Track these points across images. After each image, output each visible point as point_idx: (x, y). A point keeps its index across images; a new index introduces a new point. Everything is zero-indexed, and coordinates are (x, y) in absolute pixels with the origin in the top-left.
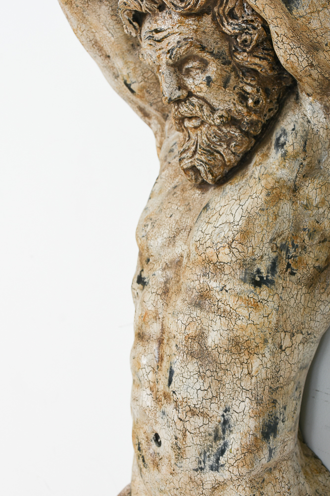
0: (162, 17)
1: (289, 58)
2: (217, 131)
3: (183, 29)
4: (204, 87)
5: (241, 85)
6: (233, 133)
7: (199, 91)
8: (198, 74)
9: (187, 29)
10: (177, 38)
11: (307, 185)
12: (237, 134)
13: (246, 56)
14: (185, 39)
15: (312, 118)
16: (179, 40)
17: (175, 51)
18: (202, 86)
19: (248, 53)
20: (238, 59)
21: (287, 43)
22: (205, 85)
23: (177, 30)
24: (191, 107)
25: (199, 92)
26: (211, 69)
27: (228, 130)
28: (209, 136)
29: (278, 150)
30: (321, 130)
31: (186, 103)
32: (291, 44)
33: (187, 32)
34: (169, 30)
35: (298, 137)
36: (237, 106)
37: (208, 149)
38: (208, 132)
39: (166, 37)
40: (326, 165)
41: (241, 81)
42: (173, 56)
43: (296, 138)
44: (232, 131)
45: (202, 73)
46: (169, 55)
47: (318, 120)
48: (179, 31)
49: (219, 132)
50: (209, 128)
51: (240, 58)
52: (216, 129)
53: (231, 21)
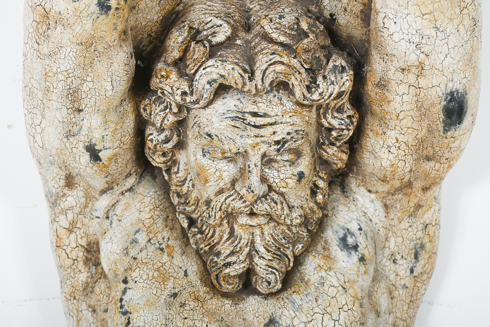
0: (267, 100)
1: (396, 163)
2: (287, 231)
3: (296, 119)
4: (292, 182)
5: (315, 179)
6: (301, 233)
7: (285, 186)
8: (285, 166)
9: (300, 120)
10: (289, 129)
11: (376, 289)
12: (305, 234)
13: (336, 151)
14: (296, 131)
15: (374, 216)
16: (289, 131)
17: (288, 144)
18: (289, 181)
19: (338, 147)
20: (327, 153)
21: (403, 149)
22: (295, 181)
23: (288, 120)
24: (273, 204)
25: (283, 187)
26: (303, 163)
27: (297, 230)
28: (276, 238)
29: (350, 253)
30: (382, 230)
31: (266, 199)
32: (407, 151)
33: (301, 124)
34: (277, 117)
35: (369, 238)
36: (309, 202)
37: (279, 253)
38: (274, 232)
39: (271, 124)
40: (382, 266)
41: (315, 175)
42: (283, 149)
43: (367, 239)
44: (301, 231)
45: (290, 166)
46: (277, 147)
47: (380, 219)
48: (290, 121)
49: (288, 232)
50: (275, 227)
51: (330, 153)
52: (285, 229)
53: (336, 114)
